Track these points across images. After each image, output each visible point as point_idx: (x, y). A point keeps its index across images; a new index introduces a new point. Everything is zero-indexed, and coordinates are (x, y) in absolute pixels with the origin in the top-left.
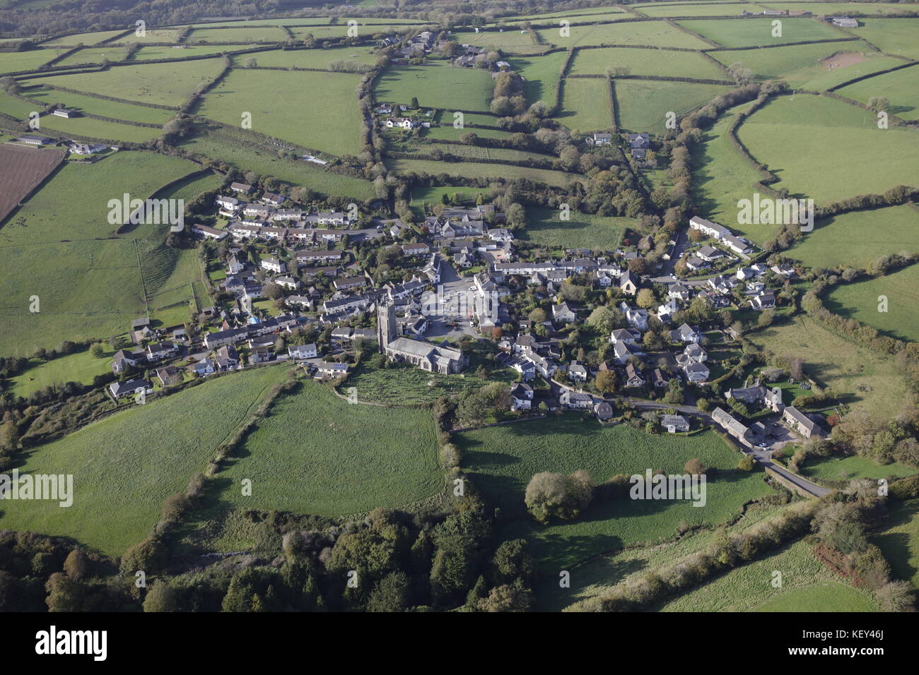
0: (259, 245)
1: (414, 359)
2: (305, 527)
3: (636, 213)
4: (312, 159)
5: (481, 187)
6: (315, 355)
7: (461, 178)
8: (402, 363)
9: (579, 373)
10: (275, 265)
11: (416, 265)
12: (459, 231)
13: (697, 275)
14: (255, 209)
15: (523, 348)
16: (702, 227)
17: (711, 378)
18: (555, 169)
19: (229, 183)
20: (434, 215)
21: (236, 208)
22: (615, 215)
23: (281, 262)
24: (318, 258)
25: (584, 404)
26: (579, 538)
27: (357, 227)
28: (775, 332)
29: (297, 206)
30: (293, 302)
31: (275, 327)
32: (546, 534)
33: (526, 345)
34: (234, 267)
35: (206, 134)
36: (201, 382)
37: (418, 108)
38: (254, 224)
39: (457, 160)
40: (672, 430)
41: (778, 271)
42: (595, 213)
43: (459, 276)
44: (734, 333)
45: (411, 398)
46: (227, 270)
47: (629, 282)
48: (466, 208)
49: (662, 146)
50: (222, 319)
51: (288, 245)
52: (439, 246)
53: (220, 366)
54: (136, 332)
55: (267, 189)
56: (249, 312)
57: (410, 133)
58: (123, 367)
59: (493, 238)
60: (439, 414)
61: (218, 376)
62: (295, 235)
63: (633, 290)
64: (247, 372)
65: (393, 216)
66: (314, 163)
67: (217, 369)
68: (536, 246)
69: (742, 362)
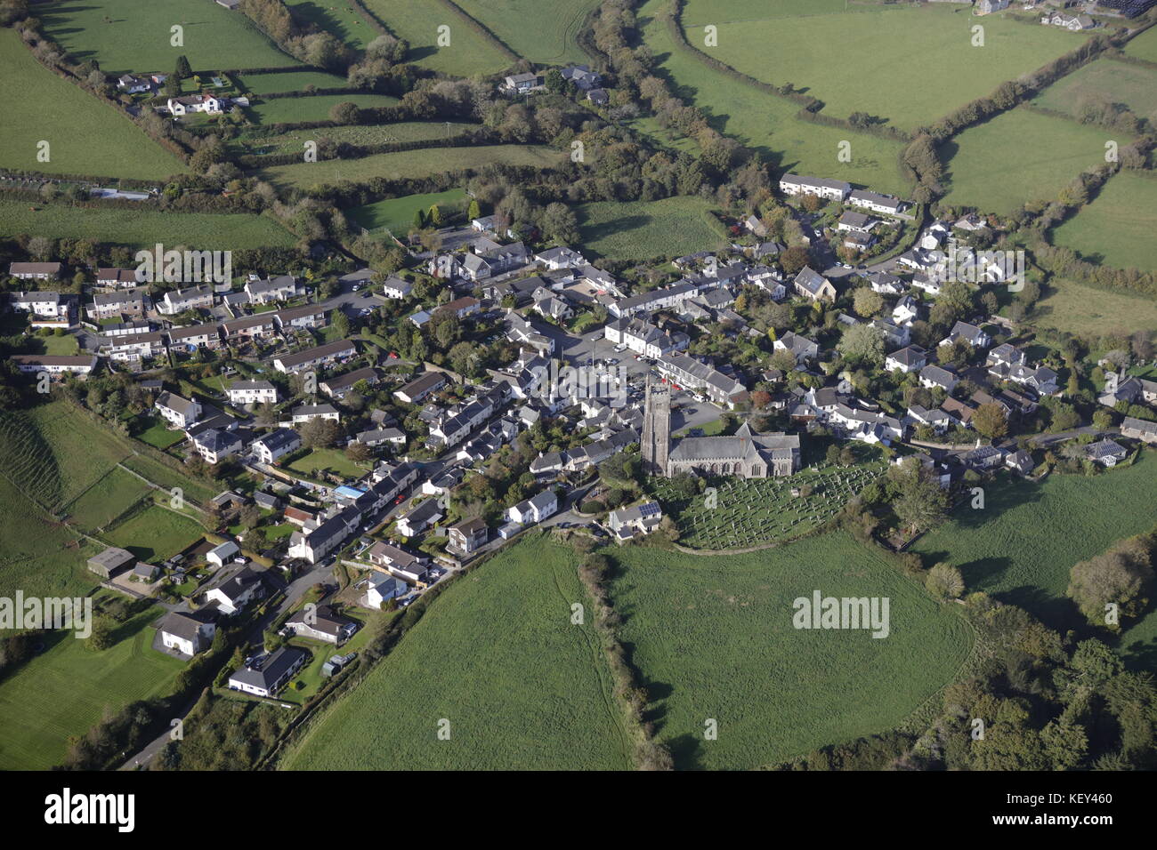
0: (186, 365)
3: (699, 186)
4: (113, 193)
5: (443, 190)
6: (555, 509)
7: (405, 182)
9: (938, 422)
10: (264, 392)
11: (493, 333)
12: (493, 266)
13: (874, 256)
14: (114, 303)
15: (828, 409)
16: (807, 188)
17: (1061, 385)
18: (506, 143)
20: (425, 249)
21: (64, 308)
22: (665, 197)
23: (267, 384)
24: (319, 361)
25: (990, 460)
27: (324, 296)
28: (1047, 307)
30: (371, 443)
31: (393, 492)
32: (1125, 646)
33: (831, 403)
34: (184, 414)
36: (420, 612)
37: (191, 75)
38: (131, 331)
40: (1109, 461)
41: (969, 227)
42: (636, 198)
43: (570, 334)
44: (1005, 320)
45: (796, 522)
46: (170, 424)
47: (827, 284)
48: (457, 230)
49: (617, 80)
50: (269, 507)
51: (243, 351)
52: (487, 296)
53: (415, 577)
54: (116, 580)
55: (91, 263)
56: (304, 483)
57: (230, 121)
58: (203, 643)
59: (554, 265)
60: (868, 530)
61: (436, 593)
62: (241, 332)
63: (832, 291)
64: (482, 568)
65: (360, 264)
66: (128, 200)
67: (410, 584)
68: (630, 264)
69: (1064, 356)
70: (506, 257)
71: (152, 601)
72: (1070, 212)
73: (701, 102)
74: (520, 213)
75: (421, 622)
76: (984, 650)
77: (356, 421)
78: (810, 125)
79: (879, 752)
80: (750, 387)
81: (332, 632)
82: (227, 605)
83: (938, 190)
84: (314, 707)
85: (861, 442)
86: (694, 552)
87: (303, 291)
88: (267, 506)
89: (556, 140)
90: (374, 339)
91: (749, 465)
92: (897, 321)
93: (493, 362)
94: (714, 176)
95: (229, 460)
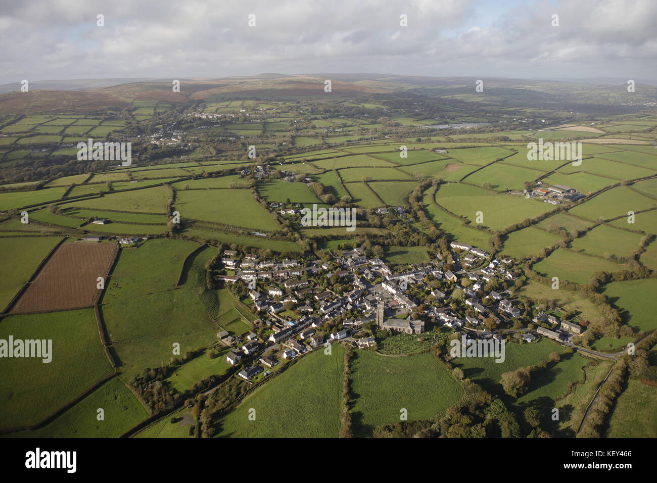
0: (261, 282)
1: (400, 329)
2: (418, 428)
3: (426, 244)
4: (258, 234)
6: (346, 336)
7: (338, 236)
9: (474, 322)
10: (278, 292)
11: (348, 282)
12: (356, 262)
13: (473, 268)
14: (246, 263)
15: (440, 314)
16: (458, 246)
17: (521, 314)
18: (373, 227)
19: (222, 251)
20: (338, 256)
21: (235, 264)
22: (415, 246)
23: (281, 290)
24: (297, 285)
25: (488, 336)
27: (304, 266)
29: (268, 259)
30: (303, 310)
31: (304, 325)
32: (518, 403)
33: (442, 313)
34: (254, 296)
35: (191, 226)
36: (296, 361)
37: (290, 203)
38: (250, 271)
40: (529, 340)
41: (506, 262)
42: (406, 246)
43: (372, 284)
44: (510, 292)
45: (416, 349)
46: (251, 298)
47: (454, 276)
48: (349, 251)
49: (411, 211)
50: (269, 325)
51: (277, 280)
52: (351, 271)
53: (298, 351)
54: (222, 340)
55: (245, 252)
56: (281, 319)
57: (296, 216)
58: (236, 361)
59: (374, 263)
60: (437, 354)
61: (302, 357)
62: (278, 274)
63: (456, 279)
64: (318, 351)
65: (318, 258)
66: (260, 236)
67: (296, 353)
68: (397, 265)
69: (525, 305)
70: (360, 260)
71: (229, 347)
72: (539, 260)
73: (435, 219)
74: (368, 248)
75: (294, 365)
76: (465, 398)
77: (301, 303)
78: (465, 228)
79: (420, 427)
80: (418, 306)
81: (270, 364)
82: (247, 352)
83: (499, 250)
84: (258, 385)
85: (447, 326)
86: (381, 355)
87: (299, 265)
88: (268, 324)
89: (388, 227)
90: (314, 280)
91: (408, 329)
92: (474, 289)
93: (346, 290)
94: (431, 241)
95: (263, 310)
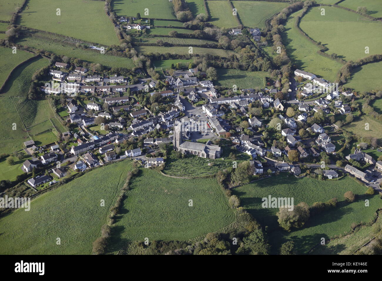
0: (82, 96)
1: (195, 152)
2: (173, 247)
3: (268, 69)
4: (95, 48)
5: (187, 59)
6: (140, 154)
7: (176, 55)
8: (188, 155)
9: (277, 153)
10: (95, 107)
11: (170, 102)
12: (185, 83)
13: (308, 99)
14: (74, 76)
15: (245, 142)
16: (302, 75)
17: (336, 150)
18: (219, 48)
19: (54, 63)
20: (169, 75)
21: (62, 76)
22: (257, 71)
23: (98, 105)
24: (117, 101)
25: (286, 168)
26: (307, 236)
27: (132, 83)
28: (355, 125)
29: (96, 74)
30: (113, 126)
31: (108, 141)
32: (290, 236)
33: (247, 140)
34: (71, 109)
35: (31, 36)
36: (83, 174)
37: (140, 18)
39: (171, 45)
40: (330, 177)
41: (346, 95)
42: (247, 70)
43: (193, 106)
44: (337, 126)
45: (203, 173)
46: (69, 111)
47: (280, 104)
48: (184, 71)
49: (267, 34)
50: (76, 138)
51: (98, 95)
52: (177, 91)
53: (89, 164)
54: (28, 149)
55: (76, 65)
56: (89, 133)
57: (141, 32)
58: (31, 169)
59: (203, 86)
61: (91, 170)
62: (100, 89)
63: (282, 108)
64: (107, 166)
65: (148, 76)
66: (97, 50)
67: (87, 166)
68: (226, 89)
69: (347, 141)
70: (189, 81)
71: (31, 156)
73: (291, 44)
74: (203, 69)
75: (81, 177)
77: (114, 119)
78: (319, 55)
79: (175, 246)
80: (227, 131)
81: (59, 174)
82: (44, 162)
83: (344, 81)
84: (40, 192)
85: (246, 154)
86: (165, 175)
87: (126, 81)
89: (236, 50)
90: (136, 98)
91: (202, 154)
92: (297, 120)
93: (164, 110)
94: (274, 66)
95: (74, 123)
